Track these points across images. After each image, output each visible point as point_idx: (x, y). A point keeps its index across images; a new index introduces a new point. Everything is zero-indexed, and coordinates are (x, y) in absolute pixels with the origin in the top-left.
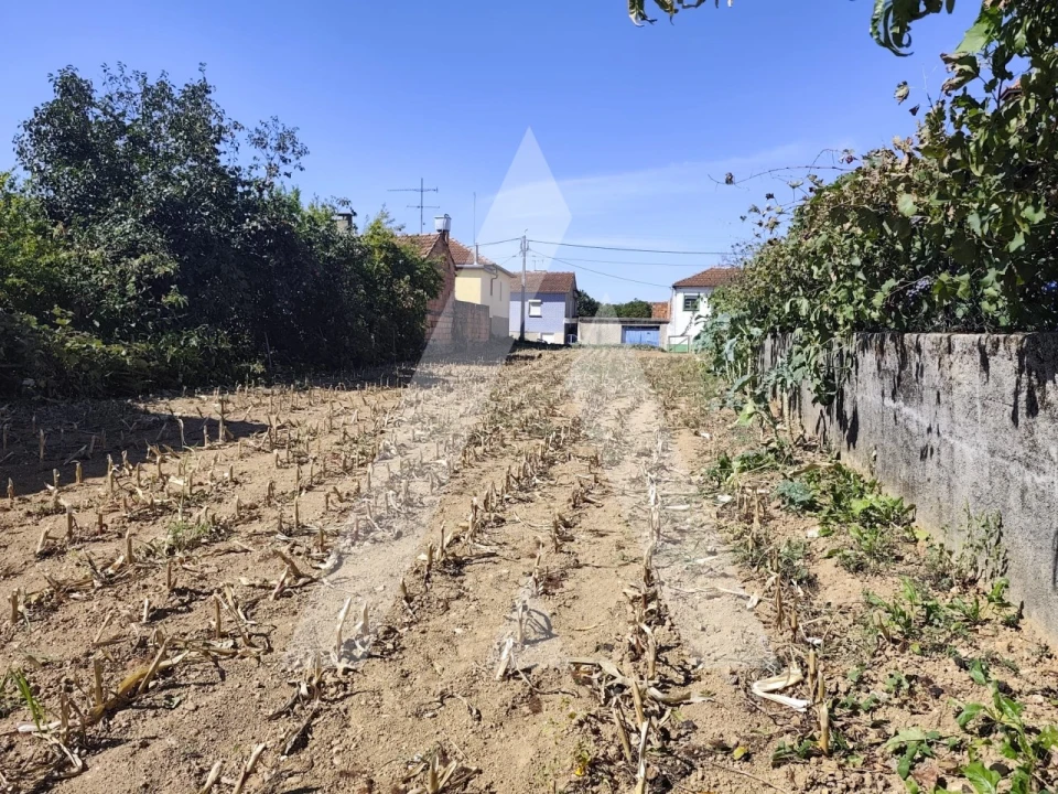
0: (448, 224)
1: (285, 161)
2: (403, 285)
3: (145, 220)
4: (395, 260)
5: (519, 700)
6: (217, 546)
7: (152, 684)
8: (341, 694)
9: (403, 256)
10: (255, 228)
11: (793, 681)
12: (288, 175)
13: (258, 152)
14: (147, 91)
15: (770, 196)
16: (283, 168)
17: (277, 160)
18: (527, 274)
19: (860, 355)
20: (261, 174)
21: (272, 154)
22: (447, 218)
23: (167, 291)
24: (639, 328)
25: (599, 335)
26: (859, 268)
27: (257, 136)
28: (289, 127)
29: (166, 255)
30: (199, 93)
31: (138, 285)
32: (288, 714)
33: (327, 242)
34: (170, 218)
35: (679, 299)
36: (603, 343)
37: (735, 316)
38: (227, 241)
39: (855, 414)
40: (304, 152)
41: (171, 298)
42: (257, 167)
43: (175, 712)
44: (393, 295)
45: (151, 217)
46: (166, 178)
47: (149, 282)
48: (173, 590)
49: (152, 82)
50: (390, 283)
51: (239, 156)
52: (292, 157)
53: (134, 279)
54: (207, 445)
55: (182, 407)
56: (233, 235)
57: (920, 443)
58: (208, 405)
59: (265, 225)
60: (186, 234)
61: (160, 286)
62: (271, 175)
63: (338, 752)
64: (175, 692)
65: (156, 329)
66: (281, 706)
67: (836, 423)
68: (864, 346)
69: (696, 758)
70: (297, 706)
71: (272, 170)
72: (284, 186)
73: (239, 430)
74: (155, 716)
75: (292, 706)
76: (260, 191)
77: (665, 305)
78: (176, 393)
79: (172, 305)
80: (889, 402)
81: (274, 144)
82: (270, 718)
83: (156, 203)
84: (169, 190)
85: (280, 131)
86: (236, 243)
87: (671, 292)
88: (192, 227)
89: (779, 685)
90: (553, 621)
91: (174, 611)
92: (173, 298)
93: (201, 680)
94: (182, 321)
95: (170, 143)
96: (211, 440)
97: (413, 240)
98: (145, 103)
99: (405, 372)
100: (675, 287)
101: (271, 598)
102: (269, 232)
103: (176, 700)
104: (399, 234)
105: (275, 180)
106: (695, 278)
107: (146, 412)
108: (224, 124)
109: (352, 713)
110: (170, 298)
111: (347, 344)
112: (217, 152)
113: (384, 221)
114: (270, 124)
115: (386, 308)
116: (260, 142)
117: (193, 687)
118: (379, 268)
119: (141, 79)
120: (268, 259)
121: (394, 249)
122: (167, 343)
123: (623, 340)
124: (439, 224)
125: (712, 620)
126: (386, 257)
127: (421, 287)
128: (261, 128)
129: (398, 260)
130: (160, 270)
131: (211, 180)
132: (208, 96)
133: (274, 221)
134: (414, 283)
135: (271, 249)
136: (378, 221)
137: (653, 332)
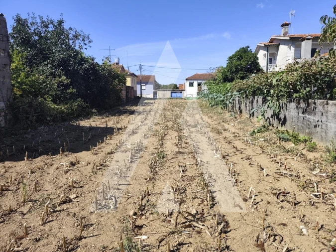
0: (119, 61)
10: (86, 67)
12: (86, 49)
14: (43, 22)
16: (84, 47)
17: (82, 44)
18: (141, 76)
19: (288, 104)
20: (77, 48)
21: (80, 42)
22: (119, 59)
23: (69, 88)
24: (175, 92)
25: (164, 95)
30: (61, 22)
35: (188, 83)
36: (165, 97)
40: (91, 41)
41: (71, 90)
44: (113, 86)
47: (62, 85)
49: (45, 19)
50: (112, 81)
52: (87, 43)
53: (56, 85)
56: (80, 69)
57: (314, 124)
59: (89, 66)
60: (68, 70)
61: (66, 87)
62: (80, 49)
67: (276, 120)
71: (81, 47)
77: (182, 85)
79: (71, 93)
80: (301, 115)
81: (81, 39)
85: (83, 34)
87: (185, 81)
94: (73, 97)
105: (82, 50)
106: (192, 77)
114: (80, 32)
123: (171, 96)
124: (116, 61)
130: (65, 82)
132: (63, 24)
137: (180, 94)
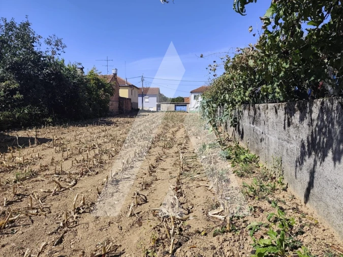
0: (116, 72)
1: (58, 50)
2: (101, 92)
3: (7, 69)
4: (98, 83)
5: (135, 222)
6: (32, 180)
7: (6, 226)
8: (75, 225)
9: (101, 82)
10: (47, 72)
11: (221, 211)
12: (59, 54)
13: (48, 46)
14: (7, 24)
15: (215, 62)
16: (58, 52)
17: (55, 49)
18: (143, 88)
19: (244, 112)
20: (50, 54)
21: (53, 47)
22: (116, 70)
23: (15, 94)
24: (180, 105)
25: (168, 108)
26: (242, 84)
27: (48, 41)
28: (59, 38)
29: (15, 81)
30: (25, 26)
31: (5, 92)
32: (56, 233)
33: (74, 77)
34: (16, 69)
35: (192, 96)
36: (169, 110)
37: (207, 100)
38: (38, 77)
39: (243, 130)
40: (65, 47)
42: (48, 51)
43: (15, 235)
44: (98, 95)
45: (9, 68)
46: (15, 55)
47: (9, 90)
48: (15, 195)
49: (8, 21)
50: (97, 91)
51: (41, 47)
52: (61, 48)
53: (3, 90)
54: (30, 146)
55: (21, 134)
56: (40, 74)
57: (260, 137)
58: (32, 133)
59: (51, 71)
60: (22, 74)
61: (13, 92)
62: (53, 54)
63: (73, 244)
64: (15, 228)
65: (12, 107)
66: (53, 230)
67: (237, 133)
68: (245, 109)
69: (190, 236)
70: (59, 230)
71: (54, 53)
72: (58, 58)
73: (42, 141)
74: (8, 236)
75: (57, 230)
76: (49, 60)
77: (188, 98)
78: (19, 129)
79: (17, 98)
80: (252, 125)
81: (54, 44)
82: (49, 235)
83: (11, 63)
84: (15, 59)
85: (56, 39)
86: (41, 77)
87: (190, 94)
88: (24, 71)
89: (217, 212)
90: (147, 198)
91: (16, 201)
92: (18, 96)
93: (24, 224)
94: (21, 104)
95: (16, 42)
96: (32, 144)
97: (105, 77)
98: (6, 29)
99: (102, 121)
100: (191, 92)
101: (51, 195)
102: (53, 74)
103: (15, 231)
104: (99, 75)
105: (54, 56)
106: (197, 90)
107: (8, 136)
108: (35, 36)
109: (78, 231)
110: (16, 96)
111: (82, 111)
112: (33, 46)
113: (94, 70)
114: (53, 37)
115: (95, 99)
116: (49, 43)
117: (22, 226)
118: (93, 87)
119: (4, 20)
120: (53, 83)
121: (98, 80)
122: (16, 112)
123: (175, 109)
124: (114, 72)
125: (197, 194)
126: (95, 82)
127: (108, 92)
128: (49, 38)
129: (99, 83)
130: (12, 87)
131: (31, 56)
132: (29, 26)
133: (54, 70)
134: (105, 91)
135: (53, 79)
136: (92, 71)
137: (184, 107)
